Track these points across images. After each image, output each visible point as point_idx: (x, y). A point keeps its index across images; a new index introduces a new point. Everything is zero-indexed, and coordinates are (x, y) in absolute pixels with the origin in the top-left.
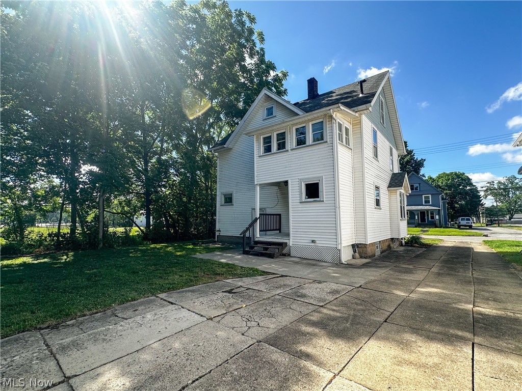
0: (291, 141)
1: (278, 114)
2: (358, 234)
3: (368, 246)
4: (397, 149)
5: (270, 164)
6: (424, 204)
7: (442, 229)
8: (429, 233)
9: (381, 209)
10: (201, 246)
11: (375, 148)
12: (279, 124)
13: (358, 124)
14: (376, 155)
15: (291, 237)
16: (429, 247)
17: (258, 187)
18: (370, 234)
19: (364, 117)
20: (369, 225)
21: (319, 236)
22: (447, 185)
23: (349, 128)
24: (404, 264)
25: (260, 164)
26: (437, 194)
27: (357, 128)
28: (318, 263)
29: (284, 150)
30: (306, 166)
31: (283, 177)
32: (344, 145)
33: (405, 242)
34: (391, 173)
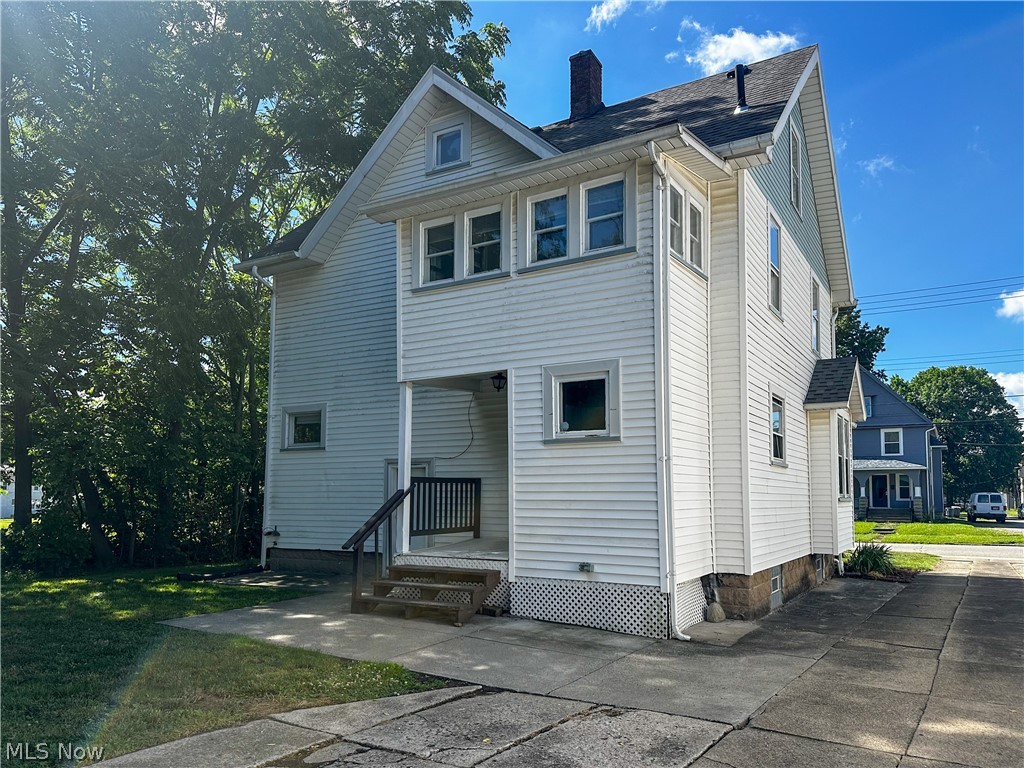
0: (520, 242)
1: (478, 158)
2: (721, 545)
3: (751, 582)
4: (830, 290)
5: (449, 319)
6: (883, 454)
7: (930, 526)
8: (897, 536)
9: (786, 467)
10: (210, 586)
11: (776, 279)
12: (483, 184)
13: (728, 198)
14: (777, 302)
15: (514, 555)
16: (913, 581)
17: (409, 393)
18: (758, 544)
19: (747, 177)
20: (754, 517)
21: (604, 551)
22: (940, 404)
23: (700, 209)
24: (857, 634)
25: (416, 316)
26: (918, 427)
27: (726, 211)
28: (598, 638)
29: (496, 272)
30: (564, 326)
31: (490, 359)
32: (684, 263)
33: (845, 564)
34: (813, 358)
